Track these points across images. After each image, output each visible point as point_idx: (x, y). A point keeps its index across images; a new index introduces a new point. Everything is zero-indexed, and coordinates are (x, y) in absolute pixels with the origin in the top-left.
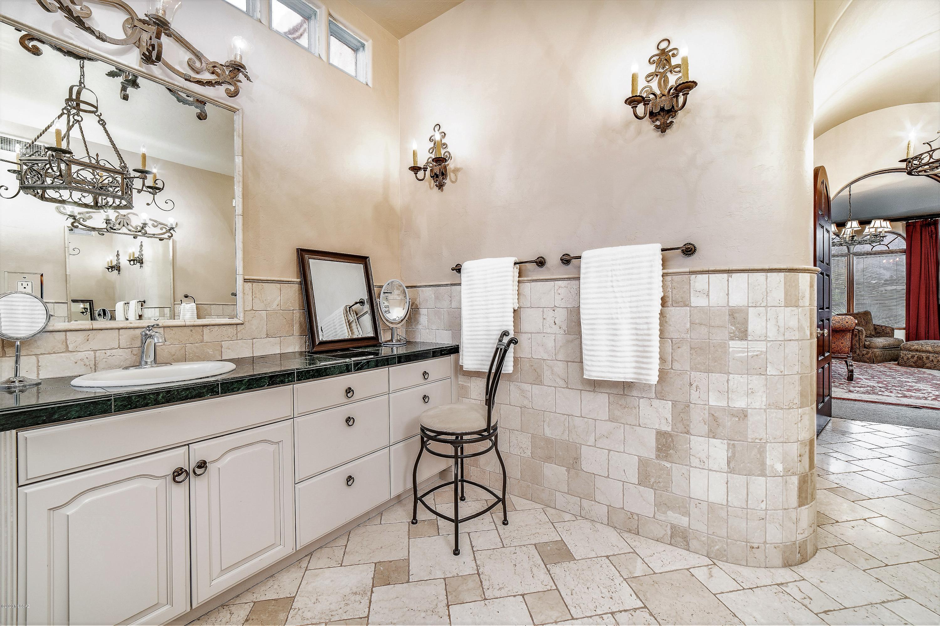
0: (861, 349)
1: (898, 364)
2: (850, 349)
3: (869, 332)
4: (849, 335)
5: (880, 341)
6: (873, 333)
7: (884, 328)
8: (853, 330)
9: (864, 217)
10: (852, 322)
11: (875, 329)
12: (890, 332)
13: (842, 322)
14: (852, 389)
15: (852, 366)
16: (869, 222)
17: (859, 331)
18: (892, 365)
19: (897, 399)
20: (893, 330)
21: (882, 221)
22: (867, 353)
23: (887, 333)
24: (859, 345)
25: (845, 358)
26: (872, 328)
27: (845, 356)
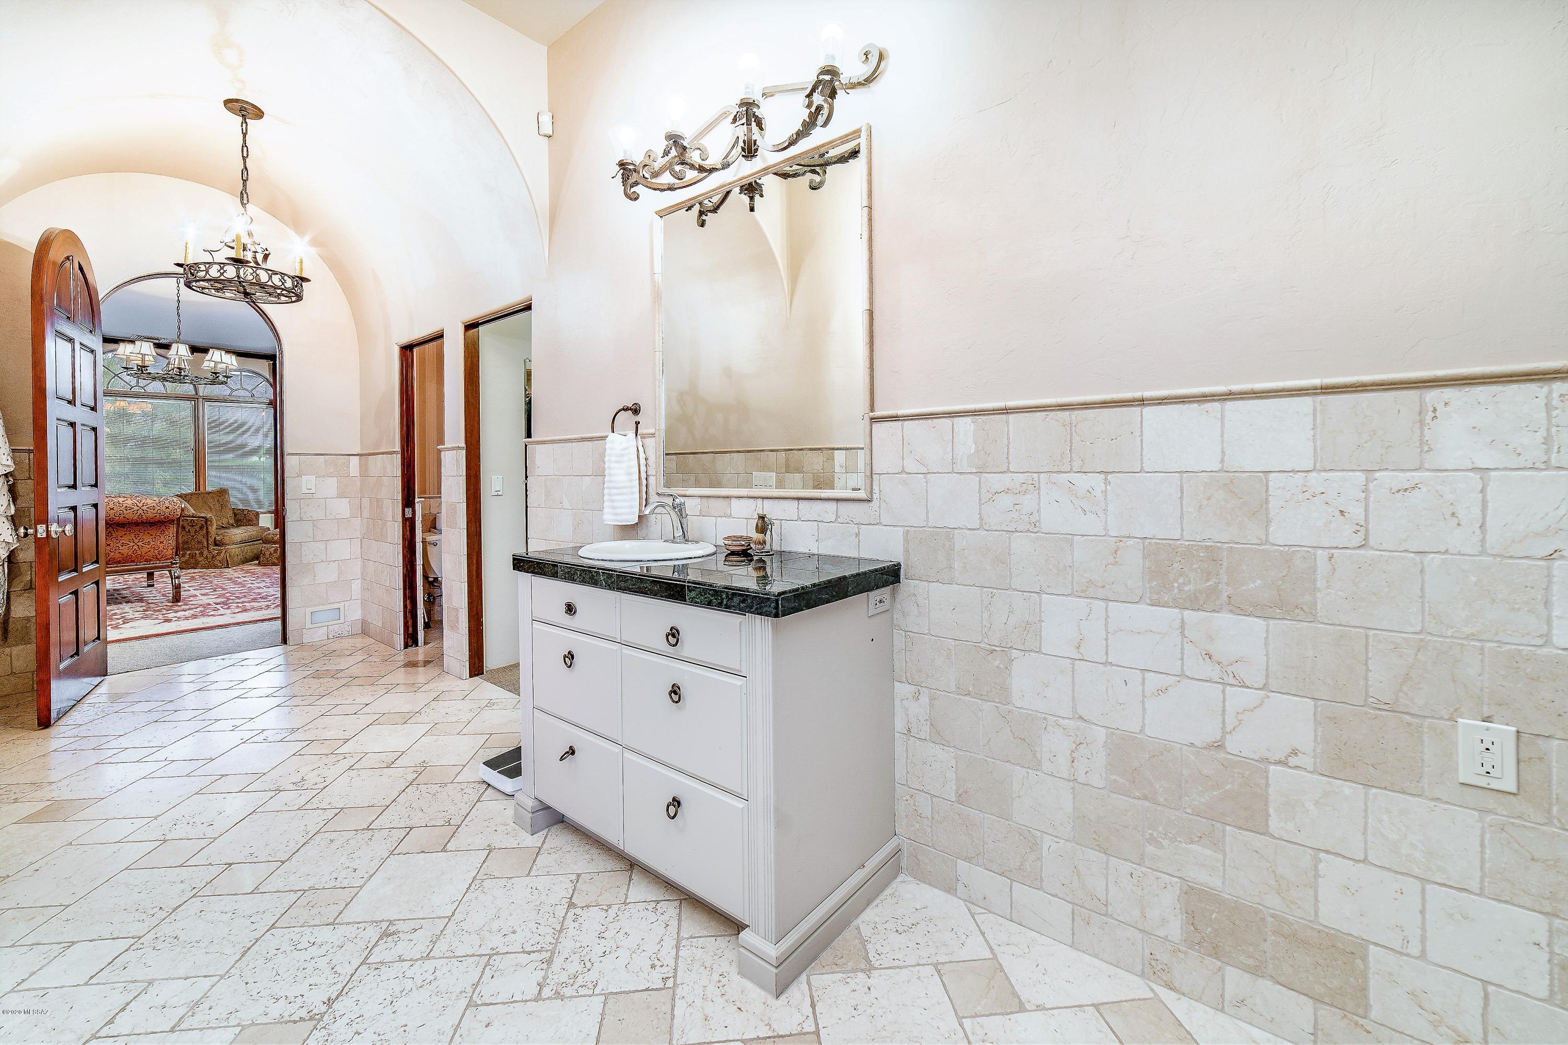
0: (212, 547)
1: (259, 564)
2: (174, 550)
3: (225, 521)
4: (173, 530)
5: (239, 533)
6: (232, 521)
7: (246, 512)
8: (178, 519)
9: (200, 342)
10: (176, 507)
11: (235, 515)
12: (254, 518)
13: (158, 508)
14: (170, 616)
15: (178, 577)
16: (205, 350)
17: (206, 520)
18: (252, 567)
19: (232, 617)
20: (257, 514)
21: (223, 353)
22: (219, 554)
23: (249, 520)
24: (208, 543)
25: (168, 566)
26: (231, 513)
27: (168, 563)
